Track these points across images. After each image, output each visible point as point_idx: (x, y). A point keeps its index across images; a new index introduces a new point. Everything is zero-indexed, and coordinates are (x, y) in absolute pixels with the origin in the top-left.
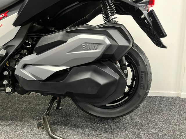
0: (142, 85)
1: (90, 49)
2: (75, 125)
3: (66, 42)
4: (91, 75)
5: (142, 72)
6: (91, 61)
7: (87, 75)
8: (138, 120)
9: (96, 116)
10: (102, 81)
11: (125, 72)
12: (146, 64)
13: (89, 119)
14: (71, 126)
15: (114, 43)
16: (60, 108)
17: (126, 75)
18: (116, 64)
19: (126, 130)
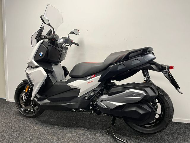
0: (167, 115)
1: (136, 97)
2: (126, 135)
3: (124, 92)
4: (136, 109)
5: (166, 107)
6: (137, 102)
7: (134, 109)
8: (166, 137)
9: (138, 132)
10: (141, 112)
11: (155, 107)
12: (169, 103)
13: (134, 133)
14: (124, 135)
15: (148, 95)
16: (115, 124)
17: (156, 109)
18: (150, 103)
19: (157, 142)
